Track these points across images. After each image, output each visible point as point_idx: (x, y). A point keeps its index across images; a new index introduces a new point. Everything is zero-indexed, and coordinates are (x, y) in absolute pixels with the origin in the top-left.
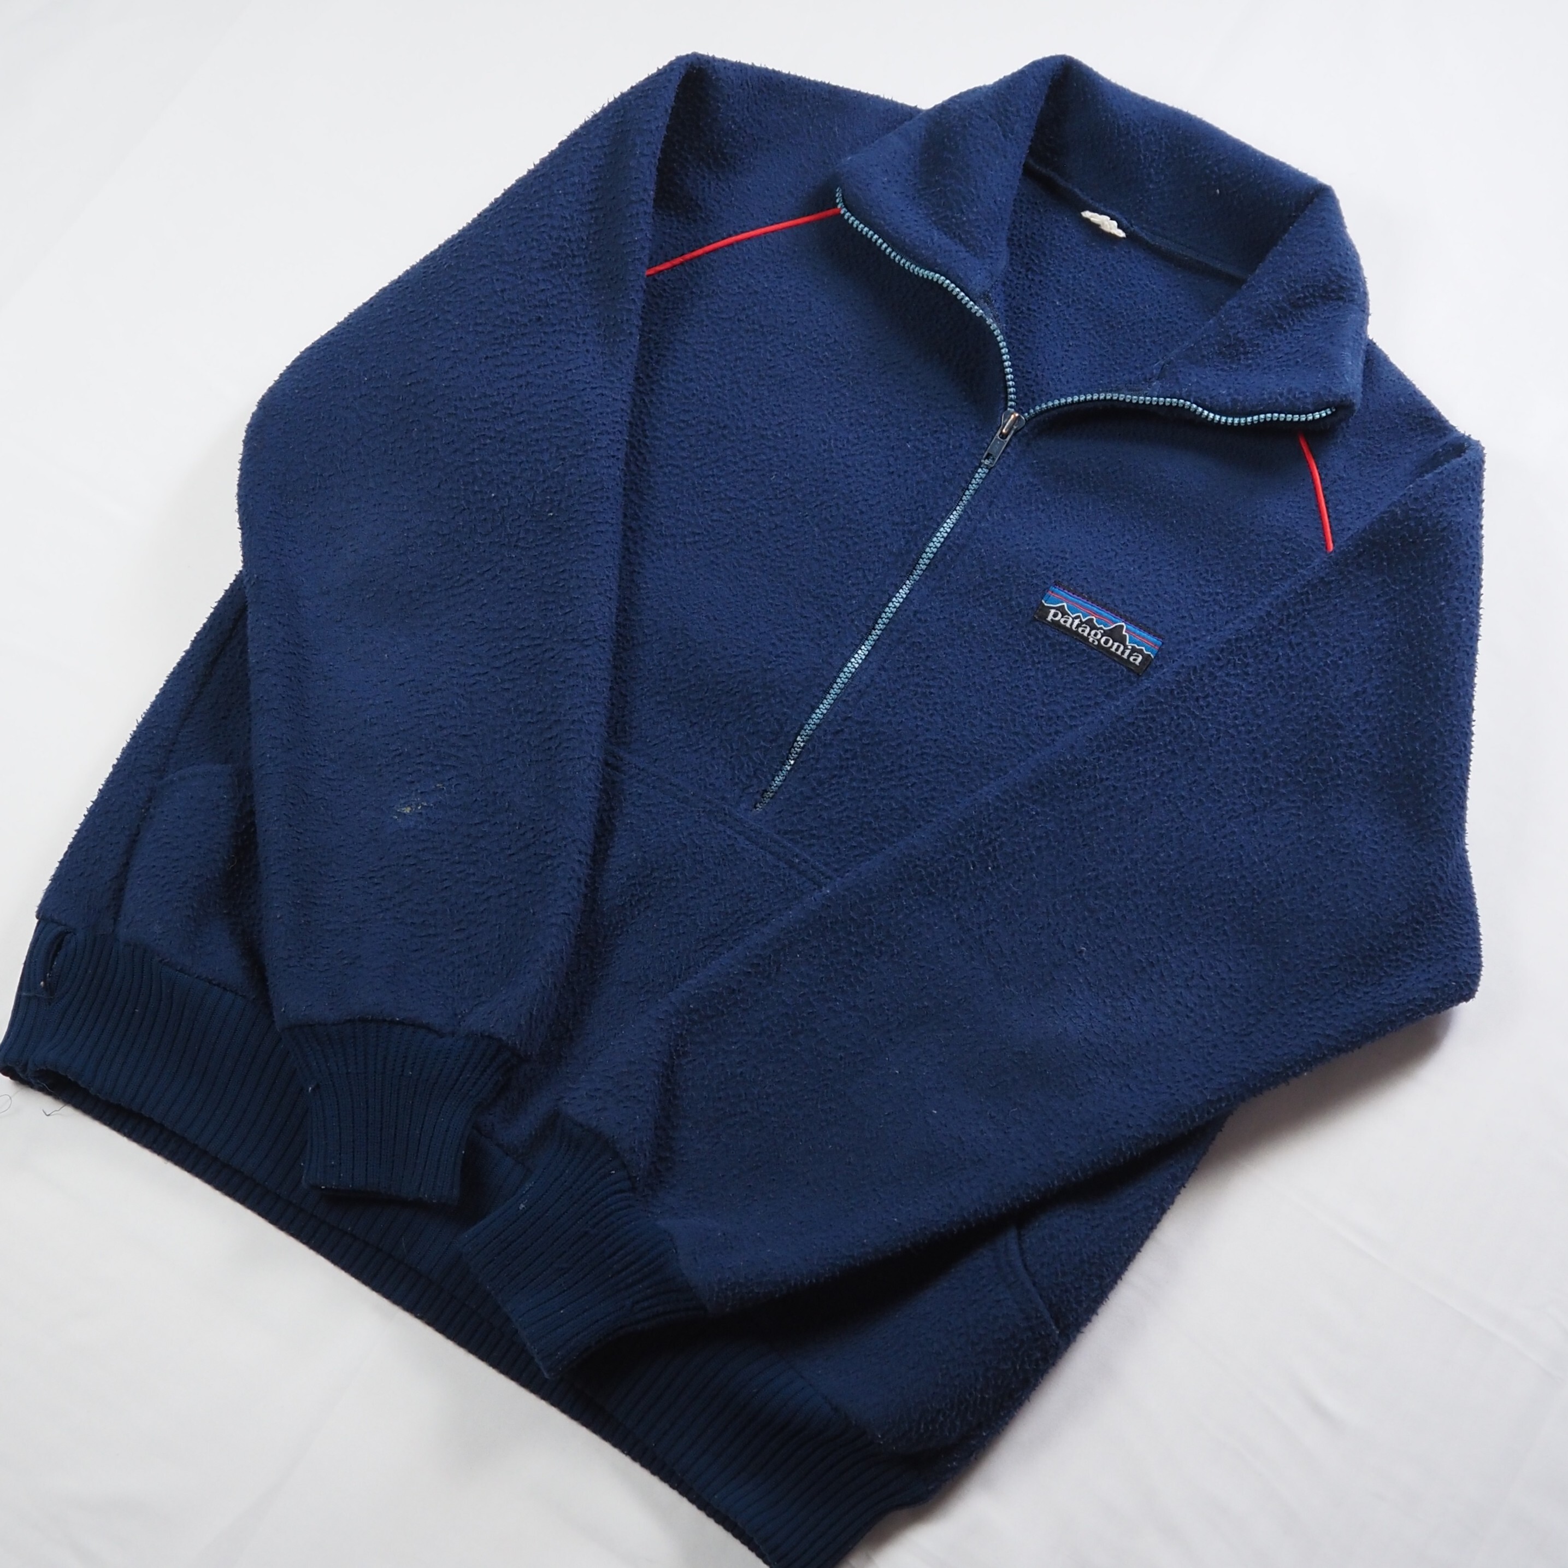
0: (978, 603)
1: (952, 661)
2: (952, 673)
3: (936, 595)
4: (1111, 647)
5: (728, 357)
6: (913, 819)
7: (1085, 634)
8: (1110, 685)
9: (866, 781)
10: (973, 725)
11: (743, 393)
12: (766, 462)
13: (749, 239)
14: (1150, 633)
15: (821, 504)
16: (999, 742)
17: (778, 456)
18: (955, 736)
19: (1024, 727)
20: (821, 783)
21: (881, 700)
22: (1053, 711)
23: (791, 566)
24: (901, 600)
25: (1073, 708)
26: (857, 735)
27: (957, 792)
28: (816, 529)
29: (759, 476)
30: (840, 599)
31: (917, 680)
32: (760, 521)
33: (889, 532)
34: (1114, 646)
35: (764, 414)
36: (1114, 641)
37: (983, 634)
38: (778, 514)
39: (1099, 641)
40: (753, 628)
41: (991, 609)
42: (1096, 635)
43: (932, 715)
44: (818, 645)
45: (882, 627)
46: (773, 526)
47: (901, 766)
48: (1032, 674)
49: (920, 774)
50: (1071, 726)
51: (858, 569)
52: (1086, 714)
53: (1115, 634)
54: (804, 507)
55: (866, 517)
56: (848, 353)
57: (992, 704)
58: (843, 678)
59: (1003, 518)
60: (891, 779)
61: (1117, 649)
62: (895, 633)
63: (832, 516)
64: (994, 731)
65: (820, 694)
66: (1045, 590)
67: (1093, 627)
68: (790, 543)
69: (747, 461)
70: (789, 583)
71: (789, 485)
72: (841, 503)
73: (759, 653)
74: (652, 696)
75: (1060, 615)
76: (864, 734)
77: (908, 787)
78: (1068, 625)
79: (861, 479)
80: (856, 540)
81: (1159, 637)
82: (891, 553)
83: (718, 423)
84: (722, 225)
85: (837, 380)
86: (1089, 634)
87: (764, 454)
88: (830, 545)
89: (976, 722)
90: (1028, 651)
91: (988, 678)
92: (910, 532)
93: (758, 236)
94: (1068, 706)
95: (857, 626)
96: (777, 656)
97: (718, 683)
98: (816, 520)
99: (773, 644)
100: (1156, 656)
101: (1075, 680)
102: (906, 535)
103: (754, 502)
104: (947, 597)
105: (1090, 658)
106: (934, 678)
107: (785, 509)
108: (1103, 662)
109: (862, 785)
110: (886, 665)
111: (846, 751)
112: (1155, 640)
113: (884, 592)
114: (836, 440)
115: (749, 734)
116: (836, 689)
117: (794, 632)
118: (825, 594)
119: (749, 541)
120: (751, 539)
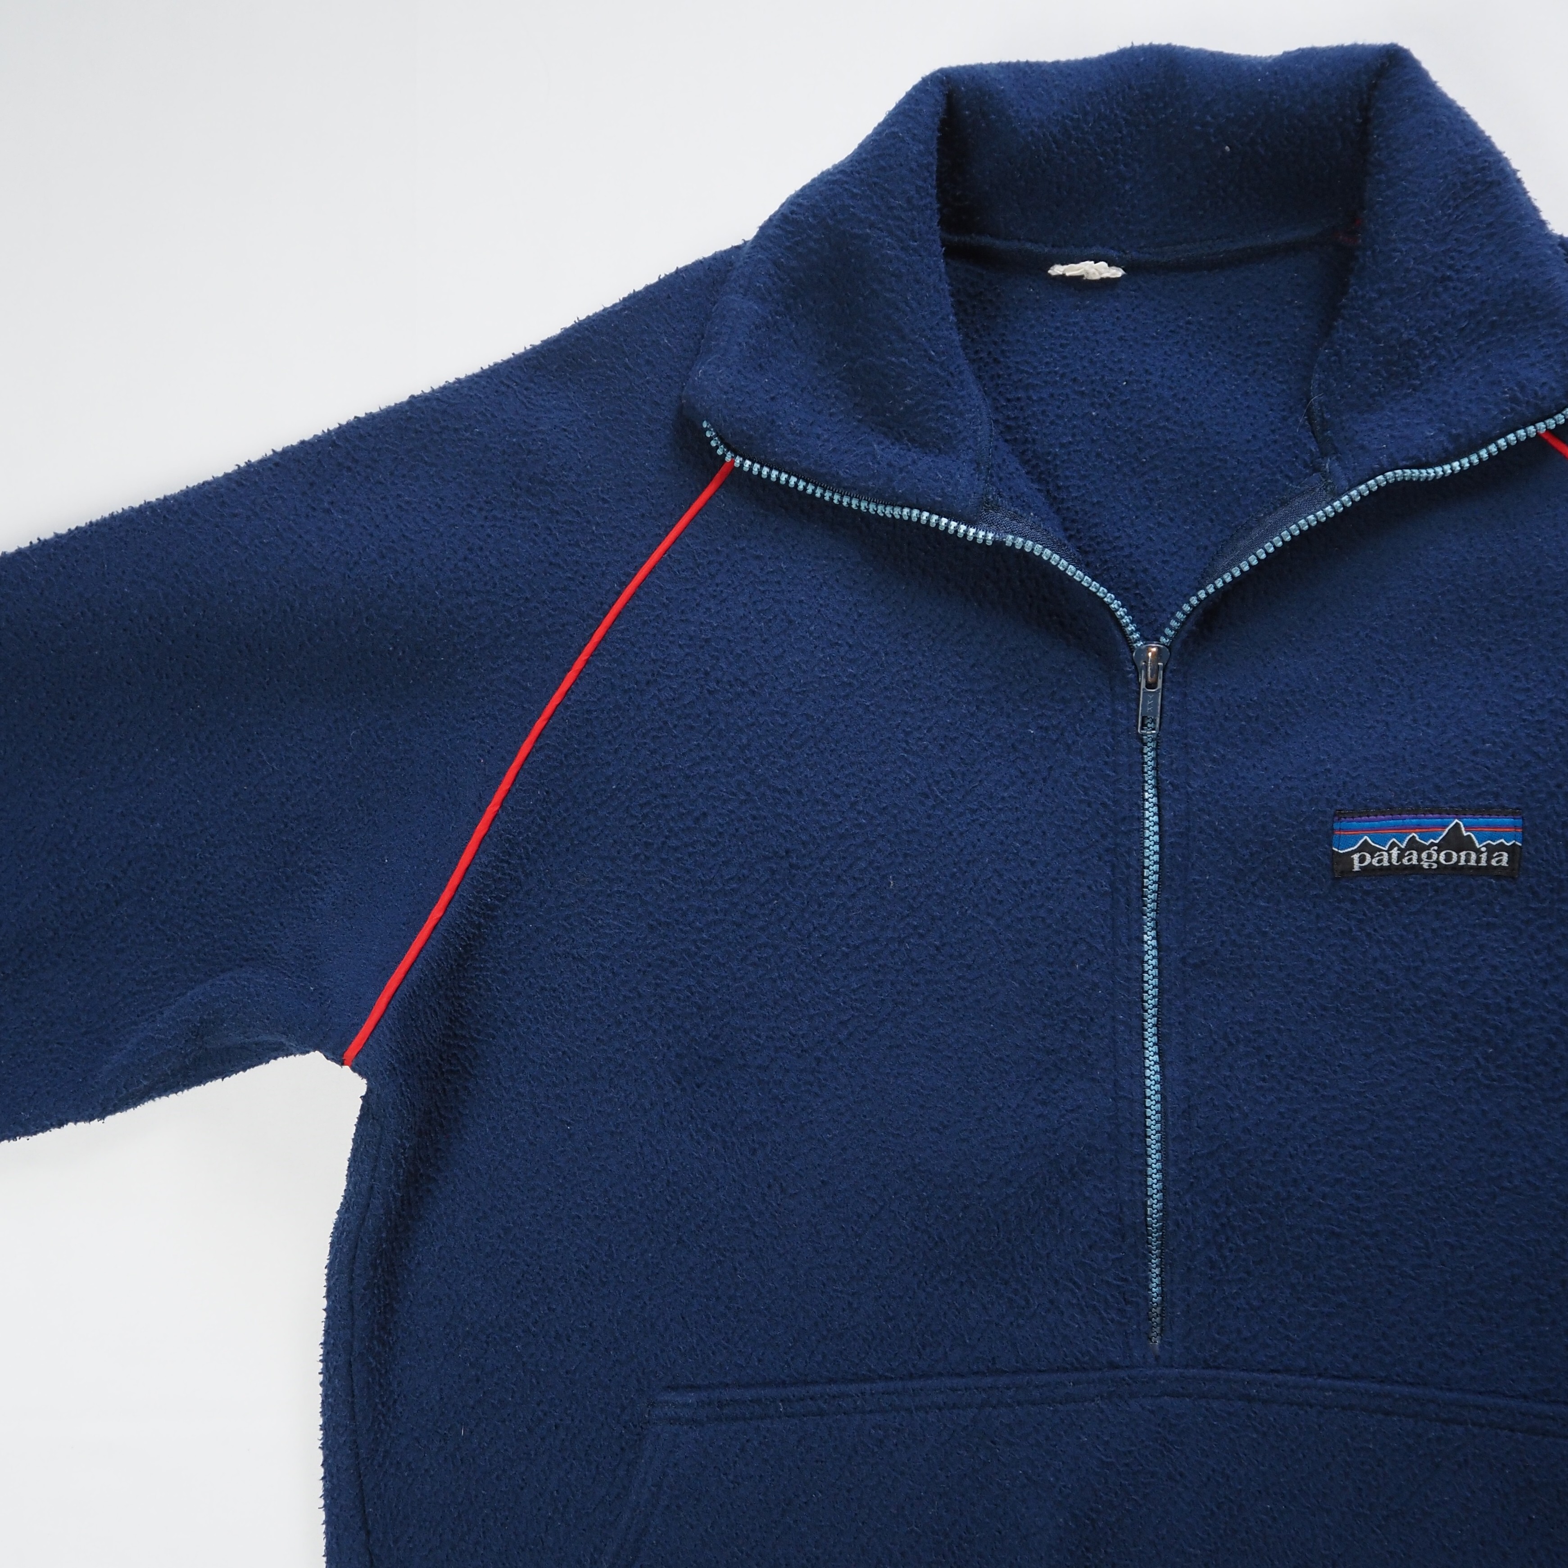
0: (1251, 897)
1: (1266, 996)
2: (1277, 1012)
3: (1195, 921)
4: (1459, 861)
5: (730, 754)
7: (1415, 862)
8: (1485, 912)
10: (1347, 1068)
11: (779, 791)
12: (870, 870)
13: (651, 572)
14: (1498, 814)
15: (976, 882)
16: (1390, 1071)
17: (879, 851)
21: (1215, 1107)
22: (1433, 990)
23: (991, 992)
24: (1155, 953)
25: (1457, 970)
26: (1216, 1172)
27: (1382, 1172)
28: (990, 921)
29: (873, 893)
30: (1080, 999)
31: (1241, 1049)
32: (914, 955)
33: (1083, 867)
34: (1460, 858)
35: (825, 804)
37: (1283, 935)
38: (929, 931)
39: (1437, 862)
40: (1000, 1109)
41: (1272, 896)
42: (1429, 856)
43: (1288, 1087)
44: (1093, 1080)
45: (1153, 1002)
46: (933, 951)
47: (1295, 1181)
48: (1376, 952)
51: (1075, 943)
52: (1476, 968)
53: (1456, 842)
54: (956, 901)
55: (1040, 867)
56: (876, 653)
58: (1152, 1106)
59: (1214, 760)
61: (1467, 860)
62: (1177, 1006)
63: (999, 892)
64: (1375, 1059)
65: (1138, 1146)
66: (1329, 836)
67: (1420, 849)
68: (969, 959)
70: (1002, 1015)
71: (919, 883)
72: (999, 865)
73: (1032, 1140)
75: (1368, 856)
76: (1223, 1166)
78: (1386, 863)
79: (1002, 817)
80: (1051, 905)
81: (1514, 814)
82: (1104, 895)
83: (776, 853)
84: (603, 574)
85: (887, 697)
86: (1419, 860)
87: (860, 859)
88: (1020, 931)
90: (1353, 924)
91: (1325, 992)
92: (1107, 850)
93: (660, 560)
94: (1447, 970)
95: (1122, 1022)
96: (1056, 1130)
97: (1006, 1213)
99: (1040, 1115)
100: (1523, 841)
101: (1434, 930)
102: (1106, 858)
103: (889, 934)
104: (1209, 913)
105: (1440, 890)
106: (1260, 1034)
107: (934, 918)
108: (1458, 886)
110: (1193, 1055)
112: (1508, 821)
113: (1128, 957)
114: (938, 782)
115: (1085, 1251)
116: (1153, 1127)
117: (1053, 1081)
118: (1058, 1004)
119: (916, 989)
120: (917, 985)
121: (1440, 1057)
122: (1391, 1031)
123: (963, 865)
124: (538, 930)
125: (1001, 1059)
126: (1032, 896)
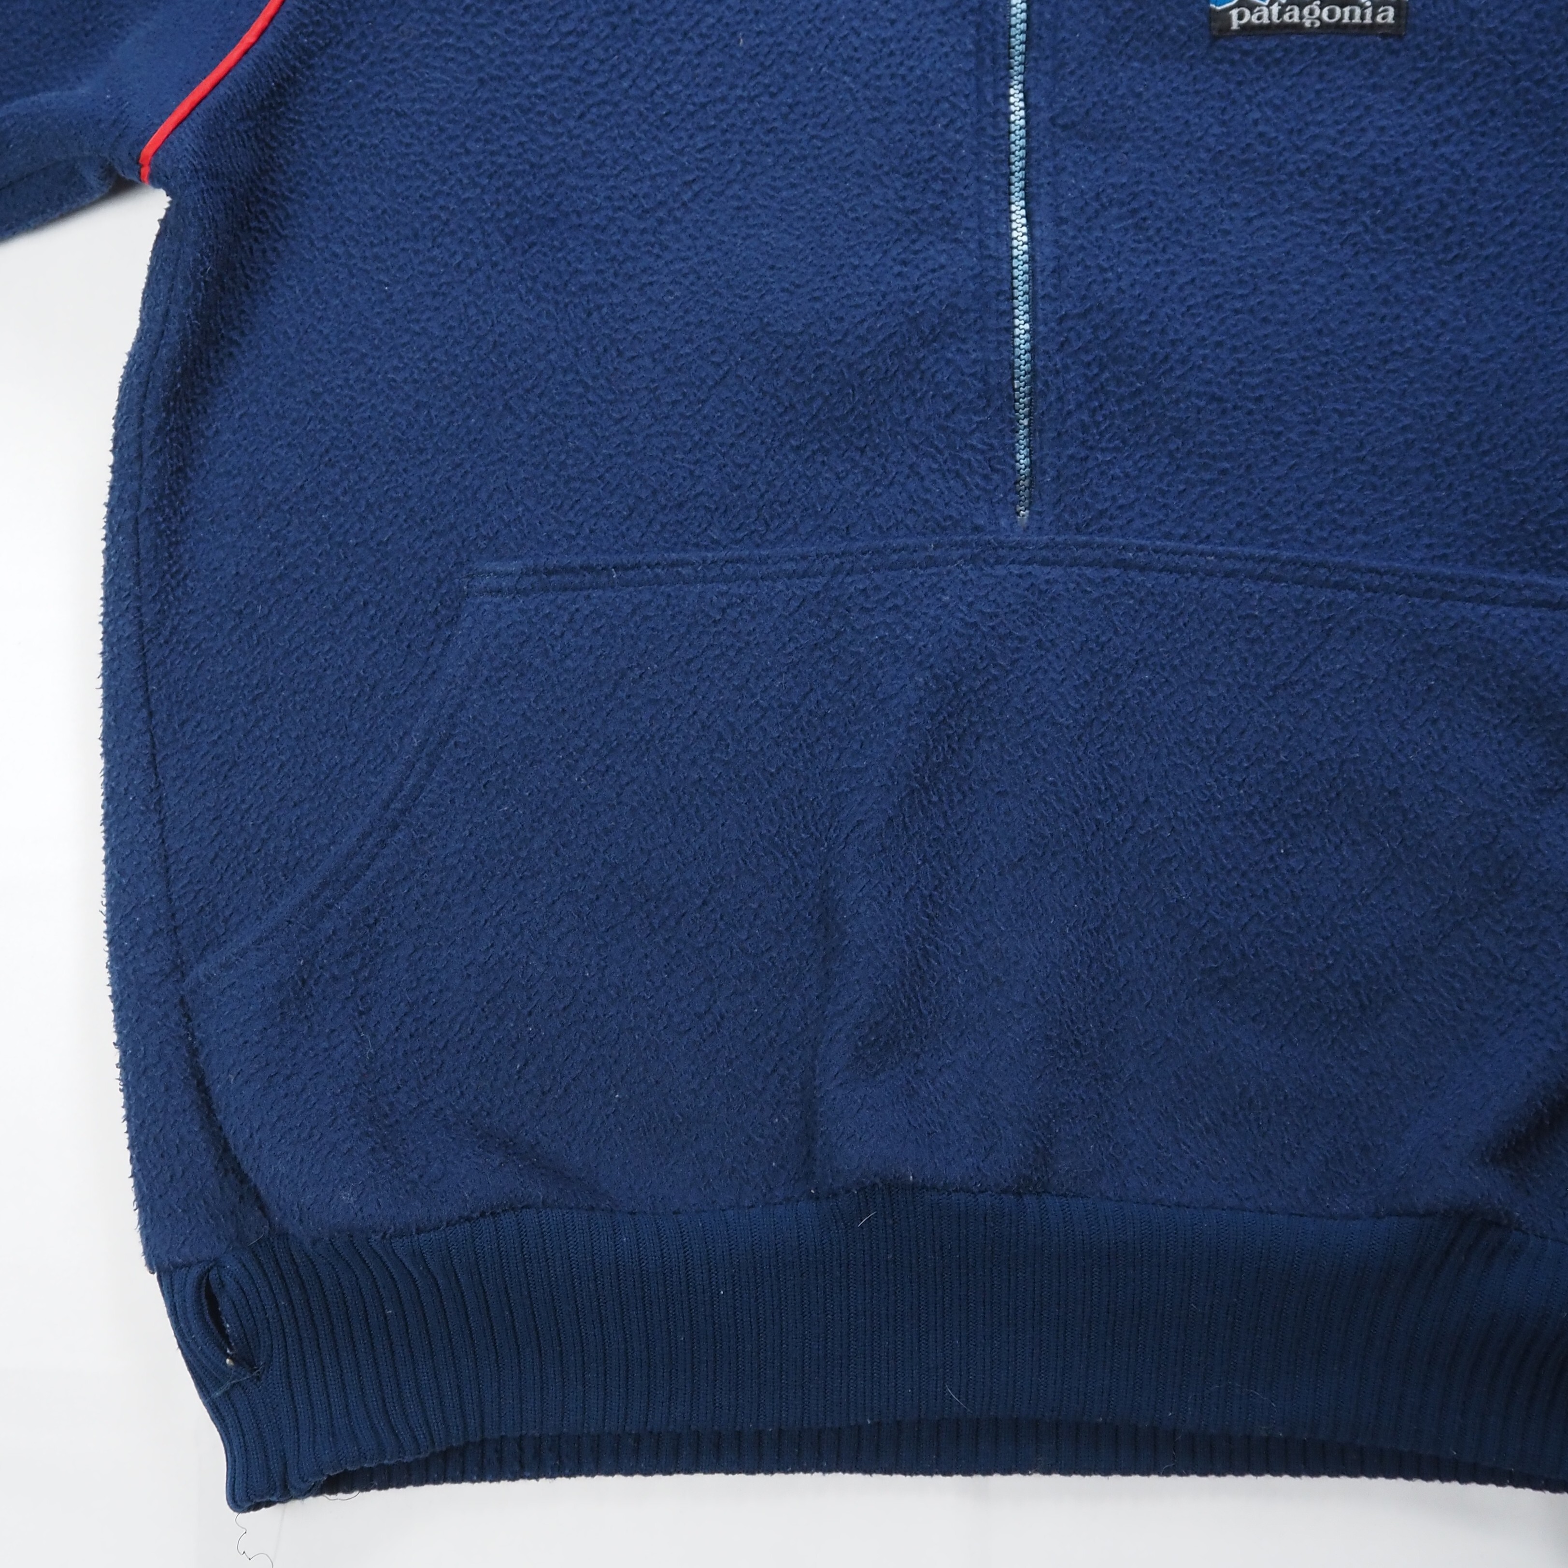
0: (1124, 58)
1: (1138, 159)
2: (1152, 174)
3: (1063, 78)
6: (1235, 408)
8: (1371, 73)
9: (1139, 391)
10: (1227, 233)
12: (719, 26)
15: (831, 40)
16: (1273, 236)
17: (728, 7)
18: (1214, 262)
19: (1291, 196)
20: (1085, 428)
21: (1087, 267)
22: (1317, 152)
23: (847, 150)
24: (1022, 113)
25: (1342, 132)
26: (1088, 334)
27: (1266, 336)
28: (847, 79)
29: (721, 51)
30: (940, 158)
31: (1115, 211)
32: (763, 113)
33: (946, 27)
36: (1342, 7)
37: (1158, 96)
38: (781, 90)
40: (856, 267)
41: (1147, 56)
43: (1164, 250)
44: (956, 240)
45: (1021, 164)
46: (785, 109)
47: (1173, 343)
48: (1257, 115)
49: (1204, 339)
50: (1355, 159)
51: (938, 102)
52: (1363, 130)
54: (811, 59)
55: (900, 26)
57: (1230, 189)
58: (1020, 268)
60: (1172, 369)
62: (1046, 164)
63: (856, 50)
64: (1257, 223)
65: (1004, 307)
68: (823, 118)
69: (691, 39)
70: (859, 174)
71: (771, 40)
72: (856, 23)
73: (890, 298)
74: (782, 445)
76: (1095, 328)
77: (1200, 367)
80: (911, 63)
82: (968, 54)
87: (708, 16)
88: (878, 89)
89: (1226, 226)
90: (1232, 87)
91: (1203, 155)
92: (973, 11)
94: (1332, 132)
95: (988, 183)
96: (916, 288)
97: (862, 374)
98: (839, 65)
99: (900, 274)
101: (1318, 92)
102: (970, 18)
103: (738, 93)
104: (1080, 72)
105: (1321, 50)
106: (1135, 196)
107: (786, 77)
108: (1343, 44)
109: (1138, 401)
110: (1064, 214)
111: (1088, 365)
113: (994, 115)
115: (947, 416)
116: (1021, 288)
117: (914, 242)
118: (918, 162)
119: (768, 150)
120: (768, 145)
121: (1326, 221)
122: (1273, 195)
123: (818, 23)
124: (359, 86)
125: (857, 219)
126: (892, 54)
